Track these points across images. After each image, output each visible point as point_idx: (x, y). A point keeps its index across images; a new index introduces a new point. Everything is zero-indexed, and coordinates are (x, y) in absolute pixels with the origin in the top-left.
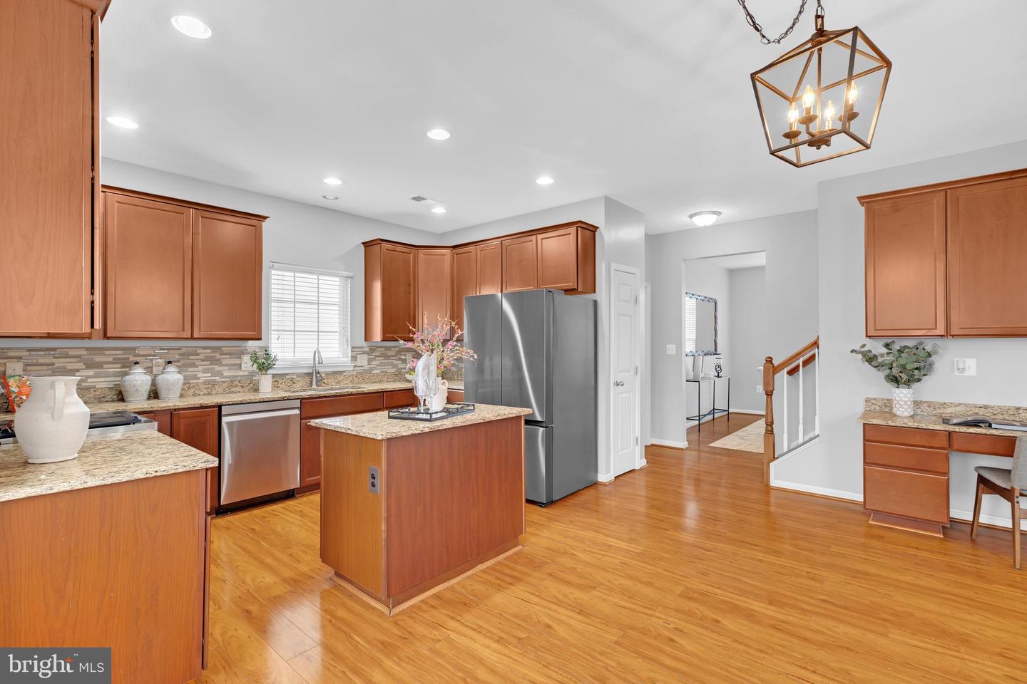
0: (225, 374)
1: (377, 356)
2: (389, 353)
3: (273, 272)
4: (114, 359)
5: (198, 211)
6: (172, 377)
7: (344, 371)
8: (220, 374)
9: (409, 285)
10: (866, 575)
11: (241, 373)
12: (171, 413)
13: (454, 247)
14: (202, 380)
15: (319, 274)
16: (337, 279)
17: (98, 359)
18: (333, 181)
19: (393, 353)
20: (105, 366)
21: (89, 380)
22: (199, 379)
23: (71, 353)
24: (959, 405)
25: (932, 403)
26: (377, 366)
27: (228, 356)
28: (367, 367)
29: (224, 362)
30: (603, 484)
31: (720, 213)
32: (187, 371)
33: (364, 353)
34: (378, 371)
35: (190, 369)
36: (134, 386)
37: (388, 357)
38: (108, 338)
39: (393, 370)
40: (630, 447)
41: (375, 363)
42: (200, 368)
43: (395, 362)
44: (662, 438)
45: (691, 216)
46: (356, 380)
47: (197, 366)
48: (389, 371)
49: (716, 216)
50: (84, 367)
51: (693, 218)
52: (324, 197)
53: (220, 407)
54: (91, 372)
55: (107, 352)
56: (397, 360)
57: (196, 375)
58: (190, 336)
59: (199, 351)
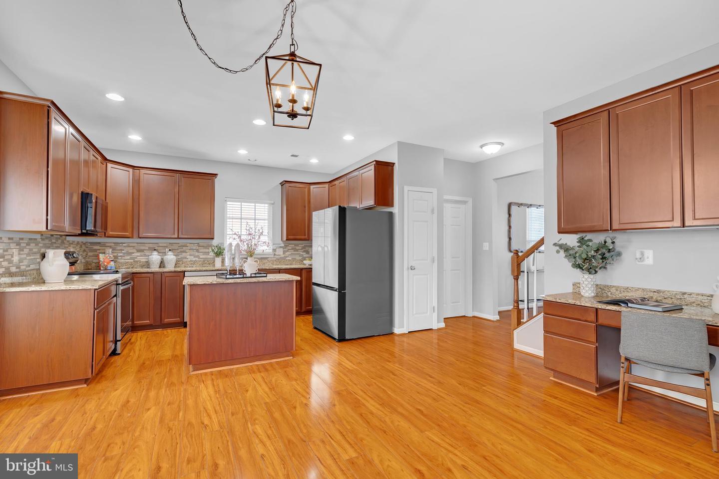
0: (201, 257)
1: (289, 250)
2: (297, 248)
3: (228, 203)
4: (149, 248)
5: (181, 175)
6: (170, 257)
7: (268, 258)
8: (198, 257)
9: (305, 207)
10: (478, 403)
11: (209, 257)
12: (162, 274)
13: (329, 182)
14: (189, 260)
15: (255, 203)
16: (267, 205)
17: (142, 248)
18: (243, 152)
19: (300, 248)
20: (145, 251)
21: (138, 258)
22: (187, 259)
23: (131, 245)
24: (638, 289)
25: (618, 287)
26: (289, 255)
27: (202, 248)
28: (283, 256)
29: (201, 251)
30: (396, 335)
31: (503, 144)
32: (181, 254)
33: (281, 247)
34: (290, 258)
35: (183, 254)
36: (152, 261)
37: (297, 250)
38: (140, 238)
39: (301, 258)
40: (427, 313)
41: (288, 253)
42: (188, 254)
43: (301, 253)
44: (480, 311)
45: (482, 147)
46: (275, 263)
47: (187, 252)
48: (297, 258)
49: (500, 146)
50: (136, 251)
51: (483, 148)
52: (249, 160)
53: (184, 272)
54: (138, 254)
55: (146, 245)
56: (302, 252)
57: (186, 257)
58: (176, 237)
59: (188, 245)
